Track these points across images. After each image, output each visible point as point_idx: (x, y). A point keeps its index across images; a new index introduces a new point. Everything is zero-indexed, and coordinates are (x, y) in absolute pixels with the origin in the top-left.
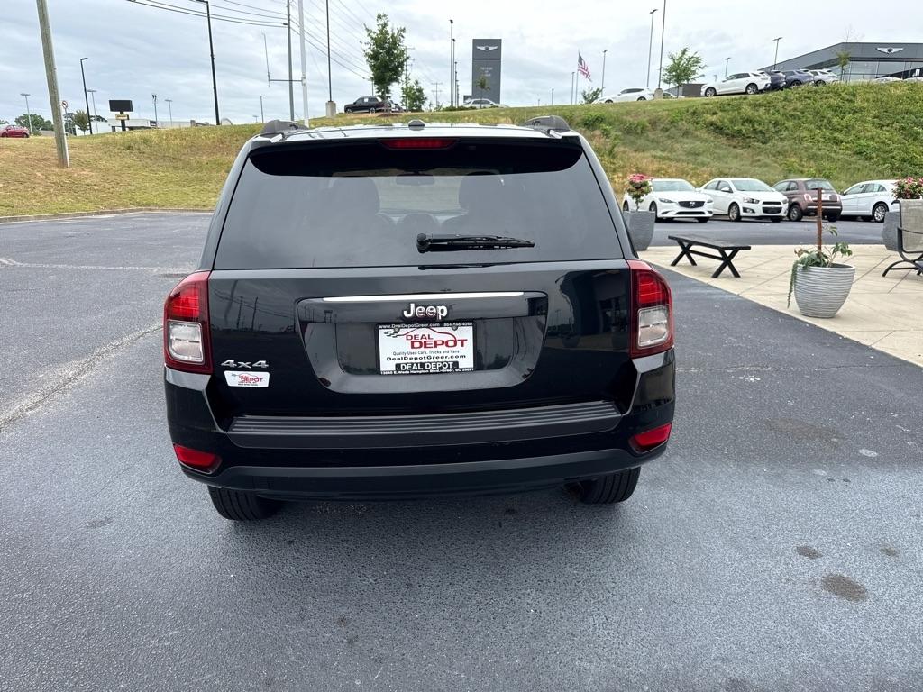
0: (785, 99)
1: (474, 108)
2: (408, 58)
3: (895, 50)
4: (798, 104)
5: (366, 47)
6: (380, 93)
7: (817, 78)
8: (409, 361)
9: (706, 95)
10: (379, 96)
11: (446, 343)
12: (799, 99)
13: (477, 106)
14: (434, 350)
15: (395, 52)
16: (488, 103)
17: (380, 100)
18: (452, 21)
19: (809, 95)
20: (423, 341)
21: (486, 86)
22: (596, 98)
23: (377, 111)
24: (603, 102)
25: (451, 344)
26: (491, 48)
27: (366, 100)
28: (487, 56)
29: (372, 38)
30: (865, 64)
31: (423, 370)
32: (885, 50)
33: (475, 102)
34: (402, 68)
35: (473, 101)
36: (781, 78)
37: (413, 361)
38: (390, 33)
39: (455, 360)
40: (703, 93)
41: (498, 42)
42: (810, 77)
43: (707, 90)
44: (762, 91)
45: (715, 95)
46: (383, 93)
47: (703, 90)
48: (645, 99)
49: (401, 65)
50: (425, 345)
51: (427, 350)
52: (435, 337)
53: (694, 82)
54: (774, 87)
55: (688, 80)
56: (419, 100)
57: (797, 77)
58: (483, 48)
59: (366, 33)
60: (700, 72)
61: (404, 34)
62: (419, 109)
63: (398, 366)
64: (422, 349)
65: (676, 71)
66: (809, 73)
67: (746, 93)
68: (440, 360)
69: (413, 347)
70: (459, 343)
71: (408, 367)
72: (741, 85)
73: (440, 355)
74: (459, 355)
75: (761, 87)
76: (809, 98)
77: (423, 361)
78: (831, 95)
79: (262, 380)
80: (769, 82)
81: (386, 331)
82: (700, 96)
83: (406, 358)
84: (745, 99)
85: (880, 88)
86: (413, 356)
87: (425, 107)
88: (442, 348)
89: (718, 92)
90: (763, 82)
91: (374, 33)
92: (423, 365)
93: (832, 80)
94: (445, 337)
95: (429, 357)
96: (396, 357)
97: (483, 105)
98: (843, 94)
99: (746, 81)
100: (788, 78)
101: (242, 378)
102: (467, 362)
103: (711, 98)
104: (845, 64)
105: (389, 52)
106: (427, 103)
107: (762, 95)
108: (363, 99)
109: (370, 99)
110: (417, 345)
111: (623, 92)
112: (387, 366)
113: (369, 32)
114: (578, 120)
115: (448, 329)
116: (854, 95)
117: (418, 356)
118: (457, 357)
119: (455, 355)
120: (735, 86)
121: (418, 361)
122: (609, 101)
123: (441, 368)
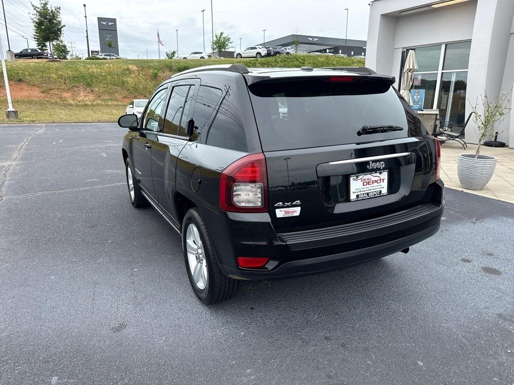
0: (275, 61)
1: (106, 59)
2: (64, 26)
3: (315, 40)
4: (281, 64)
5: (33, 17)
6: (40, 47)
7: (287, 51)
8: (362, 193)
9: (237, 57)
10: (39, 49)
11: (376, 181)
12: (281, 61)
13: (108, 57)
14: (372, 185)
15: (55, 21)
16: (114, 56)
17: (39, 51)
18: (85, 5)
19: (285, 60)
20: (368, 181)
21: (112, 46)
22: (174, 56)
23: (38, 58)
24: (182, 58)
25: (379, 181)
26: (110, 24)
27: (29, 51)
28: (108, 28)
29: (38, 12)
30: (303, 45)
31: (368, 196)
32: (311, 39)
33: (105, 55)
34: (60, 32)
35: (104, 54)
36: (271, 50)
37: (363, 192)
38: (49, 8)
39: (380, 190)
40: (235, 56)
41: (114, 20)
42: (284, 50)
43: (237, 55)
44: (263, 57)
45: (241, 57)
46: (42, 47)
47: (235, 55)
48: (204, 58)
49: (60, 30)
50: (368, 183)
51: (369, 186)
52: (373, 179)
53: (228, 50)
54: (268, 55)
55: (225, 49)
56: (64, 52)
57: (278, 50)
58: (105, 23)
59: (33, 8)
60: (230, 45)
61: (60, 11)
62: (65, 58)
63: (358, 196)
64: (368, 186)
65: (218, 44)
66: (283, 48)
67: (256, 57)
68: (374, 190)
69: (364, 185)
70: (382, 181)
71: (362, 196)
72: (253, 53)
73: (374, 188)
74: (381, 187)
75: (263, 55)
76: (286, 61)
77: (367, 192)
78: (294, 60)
79: (296, 211)
80: (266, 52)
81: (353, 178)
82: (234, 58)
83: (360, 191)
84: (257, 60)
85: (314, 57)
86: (364, 190)
87: (68, 57)
88: (375, 184)
89: (243, 56)
90: (264, 52)
91: (38, 8)
92: (368, 194)
93: (293, 52)
94: (376, 179)
95: (370, 190)
96: (357, 191)
97: (111, 57)
98: (300, 60)
99: (255, 51)
100: (275, 50)
101: (286, 212)
102: (385, 191)
103: (239, 59)
104: (297, 45)
105: (50, 21)
106: (70, 54)
107: (264, 59)
108: (27, 50)
109: (32, 50)
110: (365, 184)
111: (192, 54)
112: (353, 197)
113: (35, 8)
114: (175, 68)
115: (378, 174)
116: (304, 60)
117: (365, 189)
118: (381, 188)
119: (380, 187)
120: (251, 53)
121: (365, 192)
122: (185, 58)
123: (375, 195)
